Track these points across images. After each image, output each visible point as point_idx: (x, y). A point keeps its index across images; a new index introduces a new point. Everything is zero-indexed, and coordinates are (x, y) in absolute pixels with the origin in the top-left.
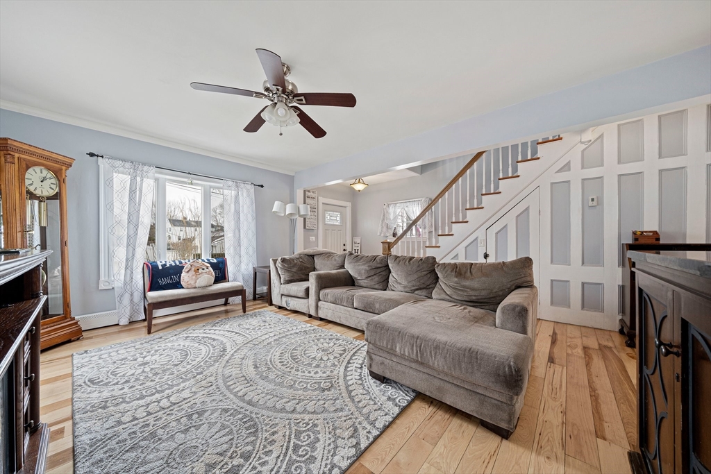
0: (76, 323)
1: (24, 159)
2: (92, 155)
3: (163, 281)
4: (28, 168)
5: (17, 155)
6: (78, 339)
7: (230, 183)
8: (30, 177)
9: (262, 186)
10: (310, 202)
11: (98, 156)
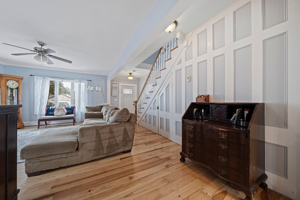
0: (23, 123)
1: (6, 79)
2: (31, 75)
3: (51, 113)
4: (7, 81)
5: (4, 78)
6: (23, 128)
7: (77, 80)
8: (9, 83)
9: (91, 81)
10: (114, 85)
11: (33, 76)
